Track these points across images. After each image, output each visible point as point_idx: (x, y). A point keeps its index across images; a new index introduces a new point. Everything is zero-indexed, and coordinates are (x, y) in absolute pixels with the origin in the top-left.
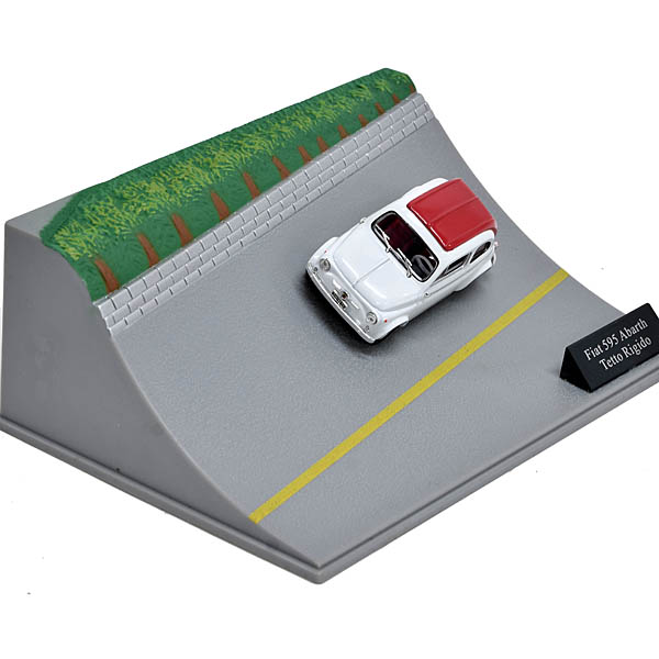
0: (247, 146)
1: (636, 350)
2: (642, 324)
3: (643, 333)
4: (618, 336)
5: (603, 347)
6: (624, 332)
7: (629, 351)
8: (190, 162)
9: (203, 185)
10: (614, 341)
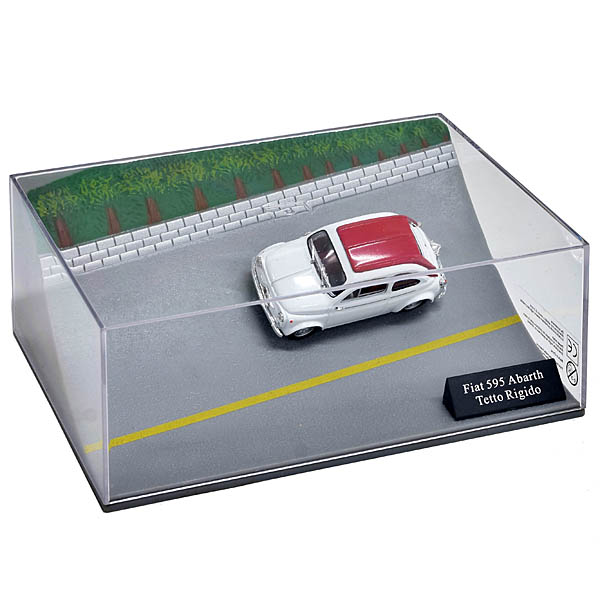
0: (256, 157)
1: (521, 395)
2: (539, 375)
3: (535, 383)
4: (507, 380)
5: (486, 386)
6: (515, 379)
7: (513, 395)
8: (201, 161)
9: (192, 180)
10: (500, 383)
